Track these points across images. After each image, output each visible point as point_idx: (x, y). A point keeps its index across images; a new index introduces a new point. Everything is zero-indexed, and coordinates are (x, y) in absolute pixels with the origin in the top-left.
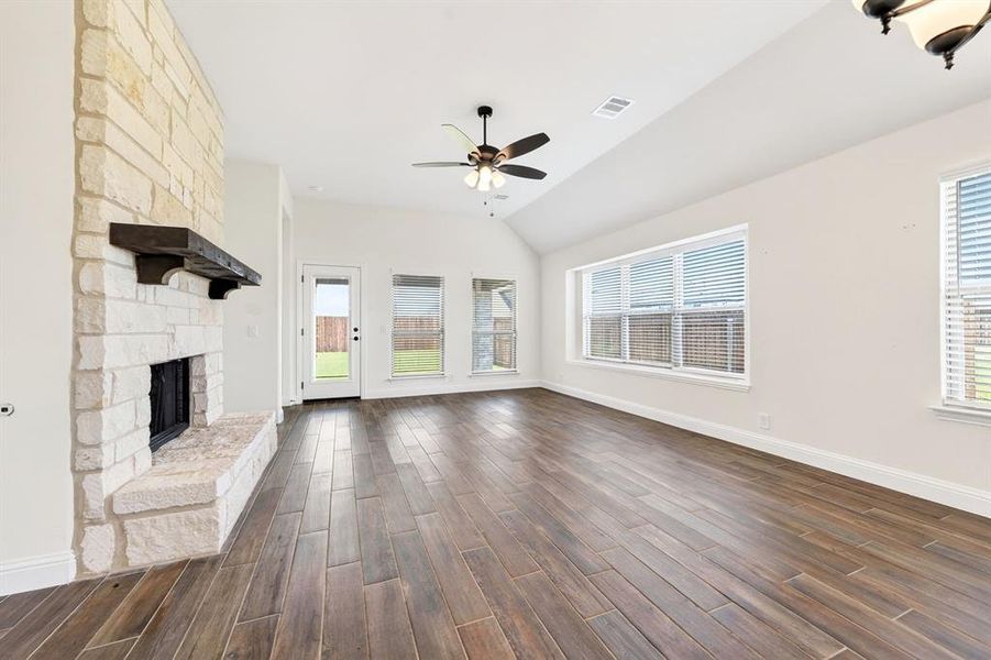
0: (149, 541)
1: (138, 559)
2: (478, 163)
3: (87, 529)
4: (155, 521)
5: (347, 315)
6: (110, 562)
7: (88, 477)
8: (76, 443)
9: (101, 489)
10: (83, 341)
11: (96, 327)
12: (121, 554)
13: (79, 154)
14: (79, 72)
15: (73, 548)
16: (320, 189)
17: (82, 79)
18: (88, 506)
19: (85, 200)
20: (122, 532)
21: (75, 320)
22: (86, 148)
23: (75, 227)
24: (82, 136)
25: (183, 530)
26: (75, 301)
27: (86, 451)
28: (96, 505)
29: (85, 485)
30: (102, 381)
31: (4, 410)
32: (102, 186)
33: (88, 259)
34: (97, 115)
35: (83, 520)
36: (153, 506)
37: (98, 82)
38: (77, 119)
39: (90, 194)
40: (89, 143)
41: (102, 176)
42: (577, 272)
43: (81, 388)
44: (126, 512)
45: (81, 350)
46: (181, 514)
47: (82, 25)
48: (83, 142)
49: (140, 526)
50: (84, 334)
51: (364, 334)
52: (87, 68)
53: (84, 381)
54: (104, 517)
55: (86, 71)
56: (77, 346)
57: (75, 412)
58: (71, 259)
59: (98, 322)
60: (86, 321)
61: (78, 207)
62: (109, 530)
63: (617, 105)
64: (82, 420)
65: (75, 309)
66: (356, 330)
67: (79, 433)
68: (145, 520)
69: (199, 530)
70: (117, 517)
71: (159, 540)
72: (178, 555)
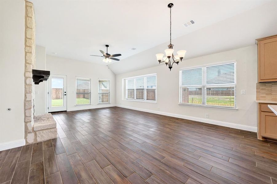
0: (42, 136)
1: (39, 140)
2: (105, 57)
3: (28, 134)
4: (43, 132)
5: (63, 88)
6: (33, 141)
7: (28, 123)
8: (25, 116)
9: (31, 126)
10: (27, 94)
11: (30, 91)
12: (36, 139)
13: (26, 55)
14: (26, 37)
15: (25, 138)
16: (56, 54)
17: (27, 39)
18: (28, 129)
19: (27, 65)
20: (36, 135)
21: (25, 90)
22: (28, 54)
23: (25, 70)
24: (26, 51)
25: (49, 133)
26: (25, 86)
27: (28, 118)
28: (30, 129)
29: (27, 125)
30: (31, 103)
31: (9, 109)
32: (31, 62)
33: (28, 77)
34: (30, 47)
35: (27, 132)
36: (43, 129)
37: (31, 40)
38: (25, 47)
39: (28, 63)
40: (28, 53)
41: (31, 60)
42: (124, 79)
43: (27, 104)
44: (37, 130)
45: (27, 96)
46: (49, 130)
47: (27, 27)
48: (27, 52)
49: (40, 133)
50: (27, 93)
51: (68, 93)
52: (28, 36)
53: (27, 103)
54: (32, 131)
55: (28, 37)
56: (25, 96)
57: (25, 110)
58: (24, 77)
59: (31, 90)
60: (28, 90)
61: (26, 66)
62: (33, 134)
63: (134, 49)
64: (27, 111)
65: (25, 88)
66: (65, 92)
67: (26, 114)
68: (41, 132)
69: (53, 133)
70: (35, 131)
71: (44, 136)
72: (48, 138)
